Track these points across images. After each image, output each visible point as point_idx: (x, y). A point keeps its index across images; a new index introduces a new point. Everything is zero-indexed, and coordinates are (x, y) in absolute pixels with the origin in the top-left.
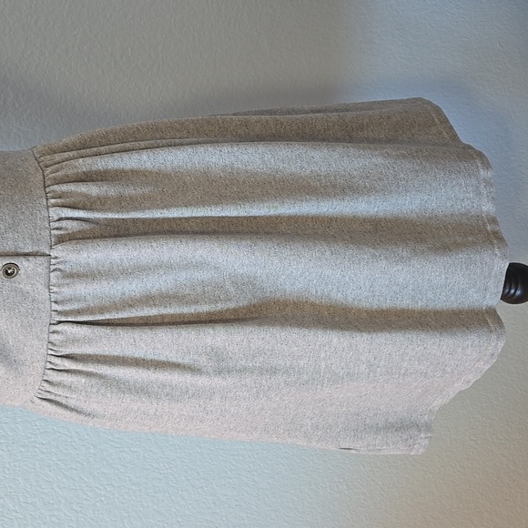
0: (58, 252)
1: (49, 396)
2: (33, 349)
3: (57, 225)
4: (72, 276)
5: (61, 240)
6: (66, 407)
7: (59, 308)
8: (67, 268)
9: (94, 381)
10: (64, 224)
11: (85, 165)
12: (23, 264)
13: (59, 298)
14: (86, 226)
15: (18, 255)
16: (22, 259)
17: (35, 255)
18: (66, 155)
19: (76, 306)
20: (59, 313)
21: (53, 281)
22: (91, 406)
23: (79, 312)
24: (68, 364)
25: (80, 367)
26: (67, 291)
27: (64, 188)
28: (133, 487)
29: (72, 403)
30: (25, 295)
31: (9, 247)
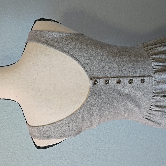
0: (155, 75)
1: (148, 118)
2: (146, 104)
3: (154, 67)
4: (159, 82)
5: (156, 72)
7: (155, 92)
8: (157, 80)
9: (163, 113)
10: (156, 67)
11: (159, 49)
12: (146, 79)
13: (155, 89)
14: (162, 67)
15: (145, 76)
16: (146, 77)
17: (149, 76)
19: (159, 91)
20: (155, 93)
21: (154, 84)
23: (160, 93)
24: (156, 108)
25: (160, 109)
26: (157, 87)
27: (155, 56)
28: (148, 147)
30: (146, 88)
31: (142, 74)
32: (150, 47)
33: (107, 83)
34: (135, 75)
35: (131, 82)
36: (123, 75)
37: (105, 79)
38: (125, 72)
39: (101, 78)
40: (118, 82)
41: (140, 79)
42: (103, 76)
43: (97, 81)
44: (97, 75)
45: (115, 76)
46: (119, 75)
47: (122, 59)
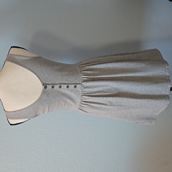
0: (83, 83)
1: (80, 108)
2: (78, 100)
3: (83, 79)
4: (85, 87)
5: (84, 81)
6: (83, 111)
7: (83, 93)
8: (85, 86)
9: (88, 106)
10: (84, 78)
11: (87, 67)
12: (77, 85)
13: (83, 91)
14: (88, 79)
15: (77, 84)
17: (79, 84)
18: (84, 65)
19: (86, 93)
21: (82, 88)
22: (88, 111)
23: (86, 94)
24: (84, 103)
25: (86, 103)
26: (84, 90)
27: (84, 72)
29: (84, 110)
30: (78, 91)
31: (75, 82)
32: (83, 66)
33: (53, 87)
34: (70, 83)
35: (68, 87)
36: (63, 83)
37: (52, 85)
38: (65, 81)
39: (49, 84)
40: (60, 87)
41: (73, 86)
42: (51, 83)
43: (47, 86)
44: (47, 83)
45: (58, 83)
46: (61, 83)
47: (63, 73)
